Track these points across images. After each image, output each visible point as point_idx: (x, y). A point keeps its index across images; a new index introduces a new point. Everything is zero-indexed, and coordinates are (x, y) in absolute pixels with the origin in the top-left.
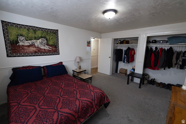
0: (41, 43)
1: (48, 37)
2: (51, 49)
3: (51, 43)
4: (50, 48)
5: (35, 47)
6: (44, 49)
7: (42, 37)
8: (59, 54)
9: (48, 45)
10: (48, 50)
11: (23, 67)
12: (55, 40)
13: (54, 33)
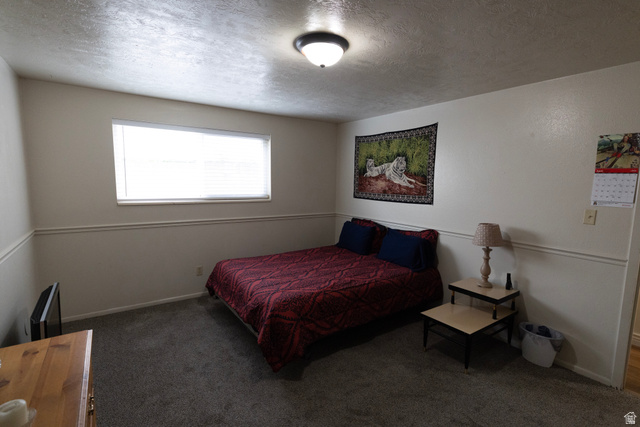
0: (396, 170)
1: (409, 154)
2: (412, 186)
3: (414, 168)
4: (410, 183)
5: (385, 180)
6: (400, 186)
7: (399, 155)
8: (431, 203)
9: (407, 173)
10: (407, 188)
11: (365, 221)
12: (427, 157)
13: (427, 137)
